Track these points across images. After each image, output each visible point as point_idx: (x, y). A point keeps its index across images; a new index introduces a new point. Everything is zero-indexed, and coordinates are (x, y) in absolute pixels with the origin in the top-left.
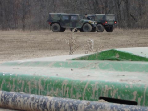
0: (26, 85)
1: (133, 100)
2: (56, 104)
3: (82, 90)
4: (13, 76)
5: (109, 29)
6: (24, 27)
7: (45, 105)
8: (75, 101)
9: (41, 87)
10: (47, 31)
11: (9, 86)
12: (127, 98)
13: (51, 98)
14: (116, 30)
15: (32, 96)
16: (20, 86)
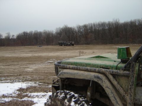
0: (81, 64)
1: (109, 68)
2: (90, 69)
3: (96, 66)
4: (78, 62)
5: (73, 45)
6: (52, 45)
7: (87, 69)
8: (95, 68)
9: (85, 65)
10: (58, 46)
11: (77, 65)
12: (107, 68)
13: (89, 68)
14: (74, 45)
15: (84, 67)
16: (80, 64)
